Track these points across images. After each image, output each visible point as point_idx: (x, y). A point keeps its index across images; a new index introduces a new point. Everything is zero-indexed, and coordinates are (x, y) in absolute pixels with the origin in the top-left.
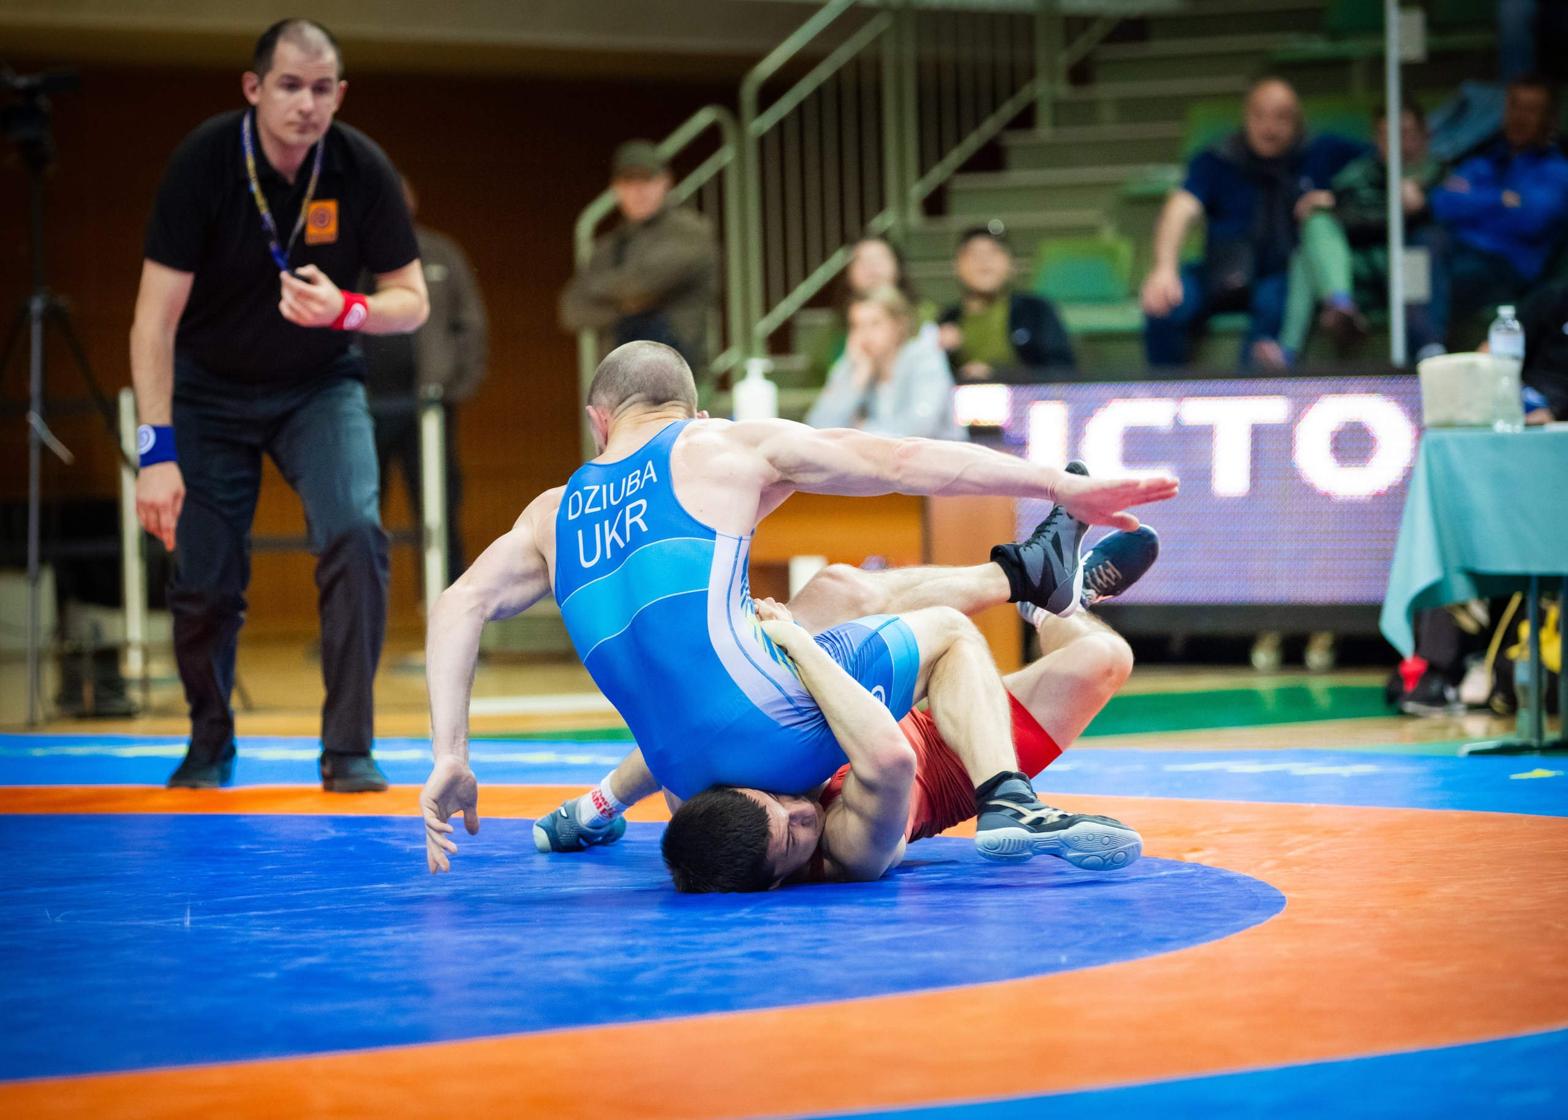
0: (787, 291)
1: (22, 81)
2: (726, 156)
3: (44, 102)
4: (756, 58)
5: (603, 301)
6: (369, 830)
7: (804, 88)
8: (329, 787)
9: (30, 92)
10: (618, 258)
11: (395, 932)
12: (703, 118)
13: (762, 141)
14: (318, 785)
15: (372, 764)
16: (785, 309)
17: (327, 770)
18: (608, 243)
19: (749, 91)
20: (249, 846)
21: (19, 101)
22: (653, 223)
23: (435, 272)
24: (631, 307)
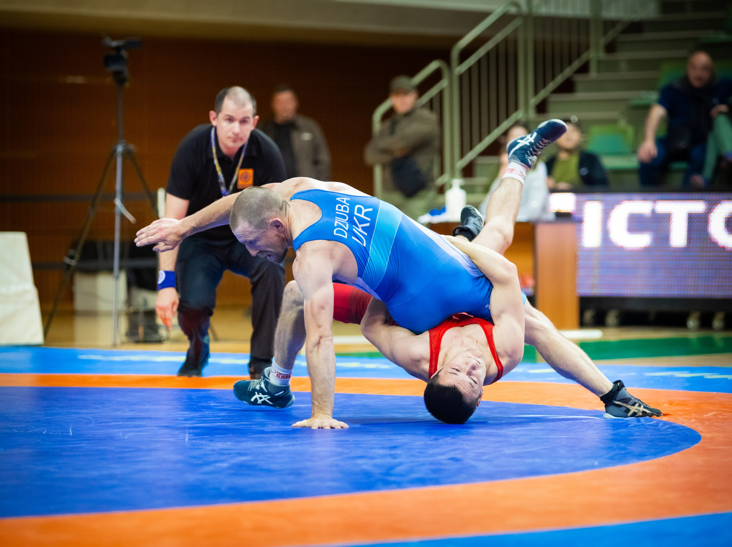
0: (471, 148)
1: (114, 44)
2: (444, 83)
3: (124, 53)
4: (459, 38)
5: (385, 151)
7: (481, 52)
8: (253, 377)
9: (118, 49)
10: (392, 131)
12: (434, 66)
13: (461, 77)
16: (470, 156)
17: (252, 370)
18: (388, 124)
19: (455, 54)
20: (215, 404)
21: (113, 53)
22: (408, 114)
23: (306, 136)
24: (398, 154)
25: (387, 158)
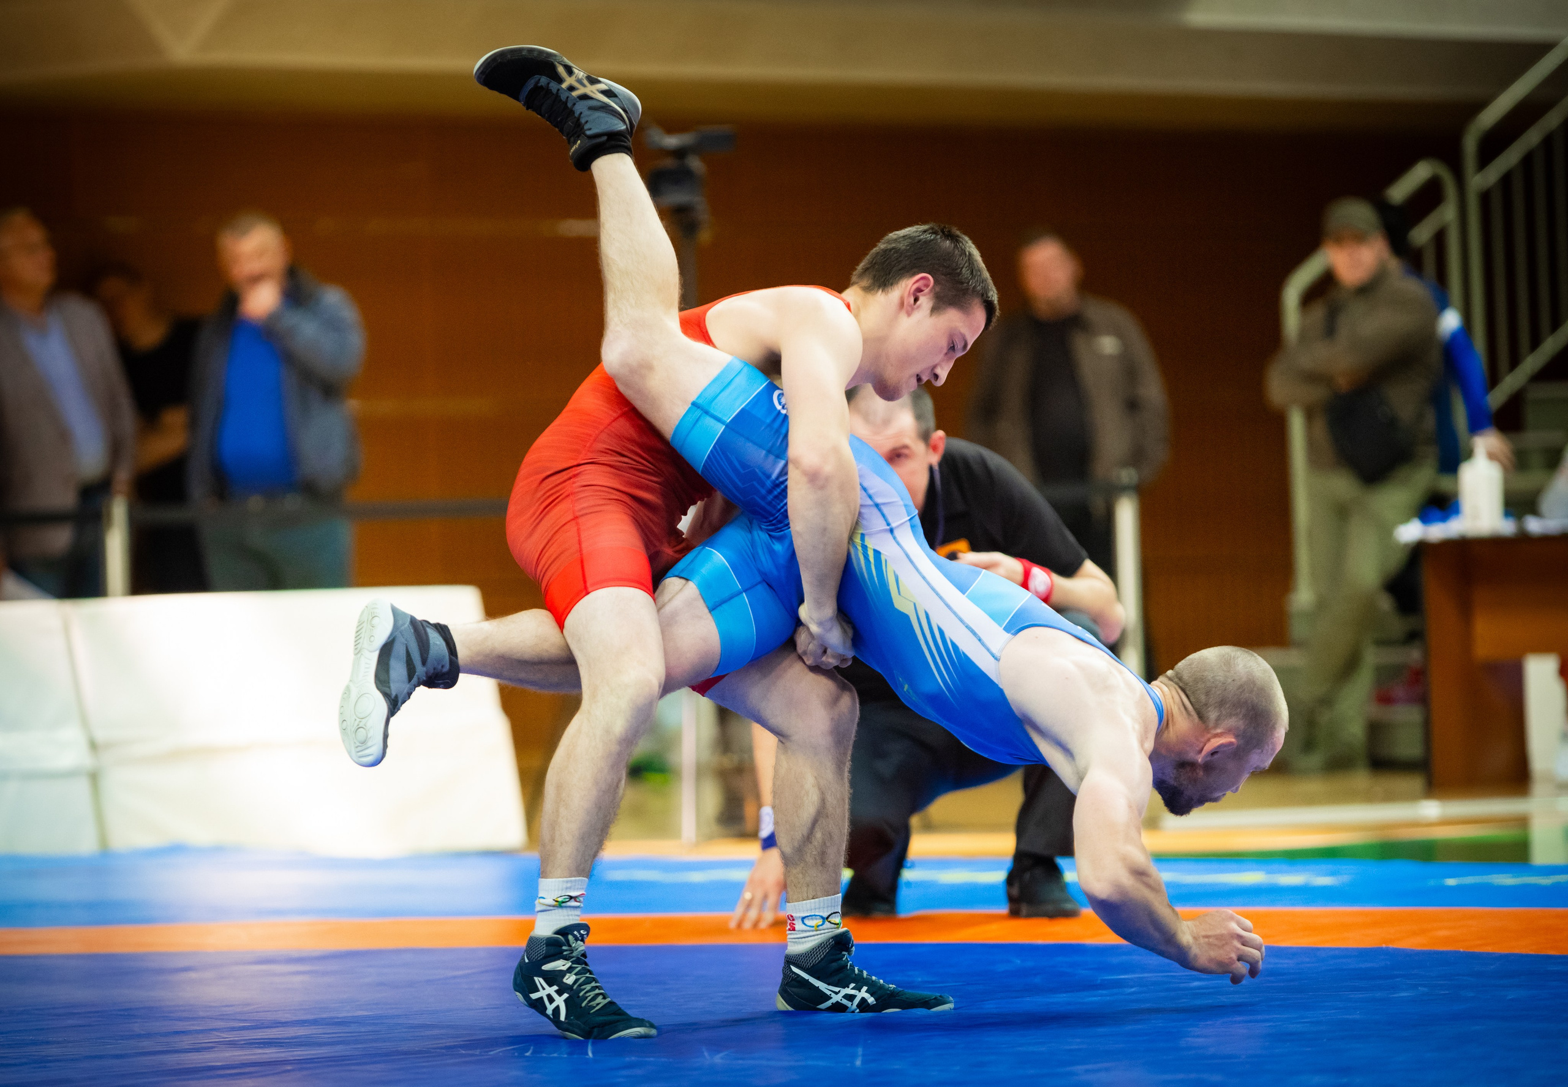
0: (1514, 362)
1: (672, 141)
2: (1448, 213)
3: (695, 164)
4: (1480, 106)
5: (1312, 378)
6: (1060, 959)
7: (1532, 137)
8: (1015, 913)
9: (680, 153)
10: (1330, 330)
11: (1087, 1071)
12: (1421, 173)
13: (1485, 197)
14: (1004, 910)
15: (1063, 887)
16: (1511, 383)
18: (1318, 312)
19: (1470, 144)
20: (926, 979)
21: (669, 163)
22: (1367, 290)
23: (1108, 345)
24: (1343, 383)
25: (1317, 394)
